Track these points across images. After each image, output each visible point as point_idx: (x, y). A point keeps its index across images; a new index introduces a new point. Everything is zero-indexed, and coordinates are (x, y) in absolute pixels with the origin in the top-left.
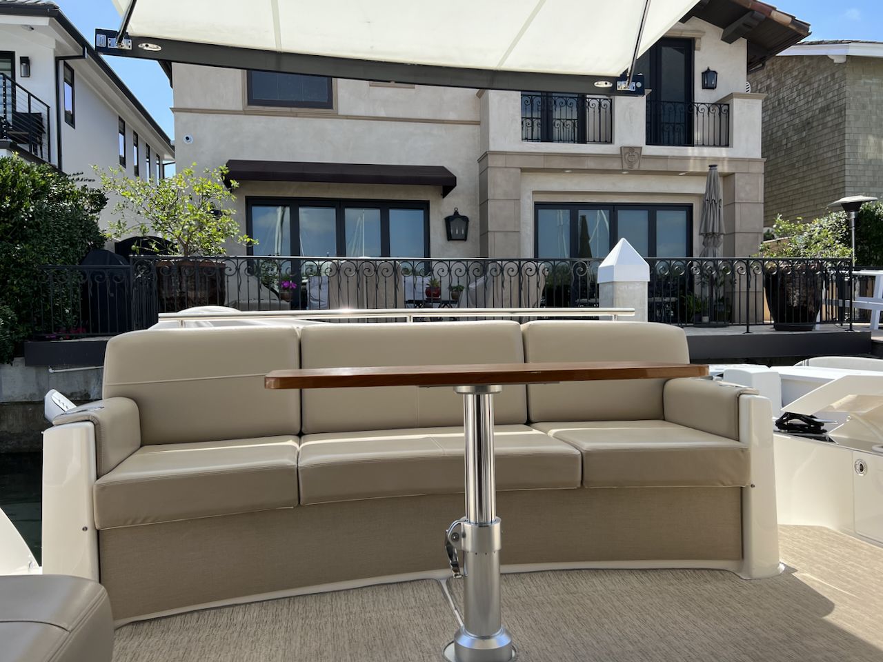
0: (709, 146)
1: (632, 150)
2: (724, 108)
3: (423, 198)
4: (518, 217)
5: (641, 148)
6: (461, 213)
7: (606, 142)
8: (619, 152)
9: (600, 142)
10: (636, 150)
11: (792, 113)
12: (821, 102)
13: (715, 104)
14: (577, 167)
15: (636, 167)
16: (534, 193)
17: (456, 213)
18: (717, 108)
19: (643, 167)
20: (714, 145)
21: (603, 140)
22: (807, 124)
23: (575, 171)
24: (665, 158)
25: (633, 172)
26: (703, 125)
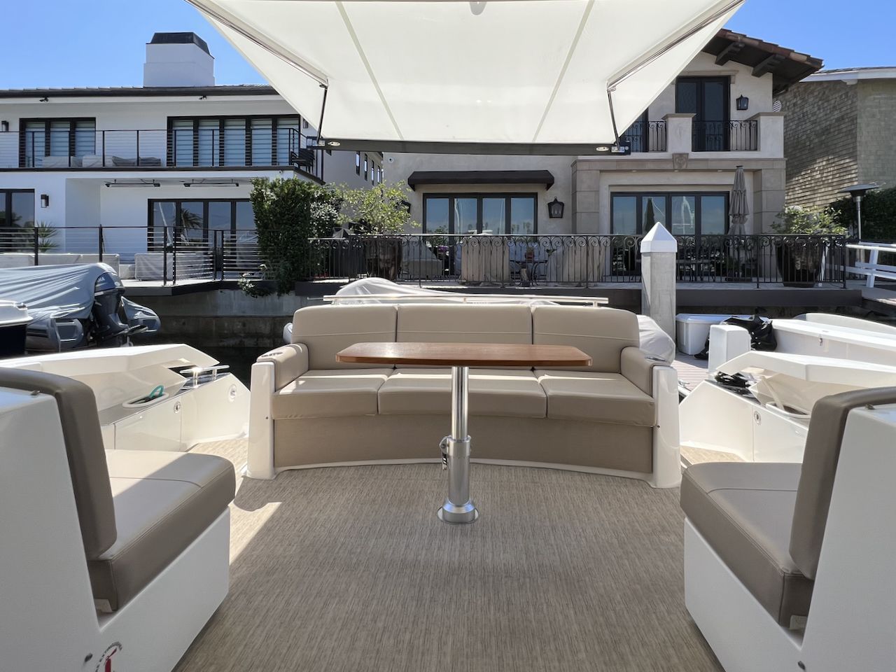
0: (741, 150)
1: (682, 156)
2: (753, 123)
3: (534, 191)
4: (598, 202)
5: (688, 154)
6: (559, 200)
7: (662, 151)
8: (671, 158)
9: (658, 151)
10: (684, 156)
11: (814, 122)
12: (837, 114)
13: (746, 121)
14: (641, 168)
15: (684, 167)
16: (610, 186)
17: (556, 200)
18: (748, 124)
19: (689, 167)
20: (746, 150)
21: (660, 149)
22: (826, 131)
23: (639, 171)
24: (707, 160)
25: (681, 171)
26: (737, 136)
